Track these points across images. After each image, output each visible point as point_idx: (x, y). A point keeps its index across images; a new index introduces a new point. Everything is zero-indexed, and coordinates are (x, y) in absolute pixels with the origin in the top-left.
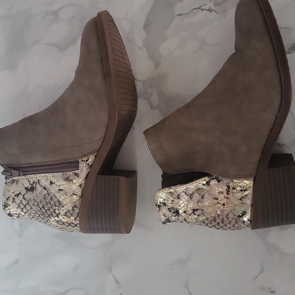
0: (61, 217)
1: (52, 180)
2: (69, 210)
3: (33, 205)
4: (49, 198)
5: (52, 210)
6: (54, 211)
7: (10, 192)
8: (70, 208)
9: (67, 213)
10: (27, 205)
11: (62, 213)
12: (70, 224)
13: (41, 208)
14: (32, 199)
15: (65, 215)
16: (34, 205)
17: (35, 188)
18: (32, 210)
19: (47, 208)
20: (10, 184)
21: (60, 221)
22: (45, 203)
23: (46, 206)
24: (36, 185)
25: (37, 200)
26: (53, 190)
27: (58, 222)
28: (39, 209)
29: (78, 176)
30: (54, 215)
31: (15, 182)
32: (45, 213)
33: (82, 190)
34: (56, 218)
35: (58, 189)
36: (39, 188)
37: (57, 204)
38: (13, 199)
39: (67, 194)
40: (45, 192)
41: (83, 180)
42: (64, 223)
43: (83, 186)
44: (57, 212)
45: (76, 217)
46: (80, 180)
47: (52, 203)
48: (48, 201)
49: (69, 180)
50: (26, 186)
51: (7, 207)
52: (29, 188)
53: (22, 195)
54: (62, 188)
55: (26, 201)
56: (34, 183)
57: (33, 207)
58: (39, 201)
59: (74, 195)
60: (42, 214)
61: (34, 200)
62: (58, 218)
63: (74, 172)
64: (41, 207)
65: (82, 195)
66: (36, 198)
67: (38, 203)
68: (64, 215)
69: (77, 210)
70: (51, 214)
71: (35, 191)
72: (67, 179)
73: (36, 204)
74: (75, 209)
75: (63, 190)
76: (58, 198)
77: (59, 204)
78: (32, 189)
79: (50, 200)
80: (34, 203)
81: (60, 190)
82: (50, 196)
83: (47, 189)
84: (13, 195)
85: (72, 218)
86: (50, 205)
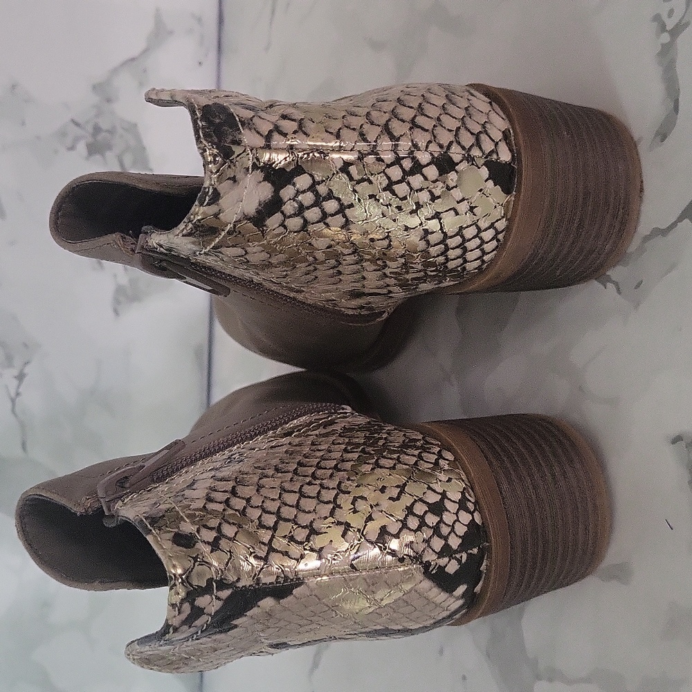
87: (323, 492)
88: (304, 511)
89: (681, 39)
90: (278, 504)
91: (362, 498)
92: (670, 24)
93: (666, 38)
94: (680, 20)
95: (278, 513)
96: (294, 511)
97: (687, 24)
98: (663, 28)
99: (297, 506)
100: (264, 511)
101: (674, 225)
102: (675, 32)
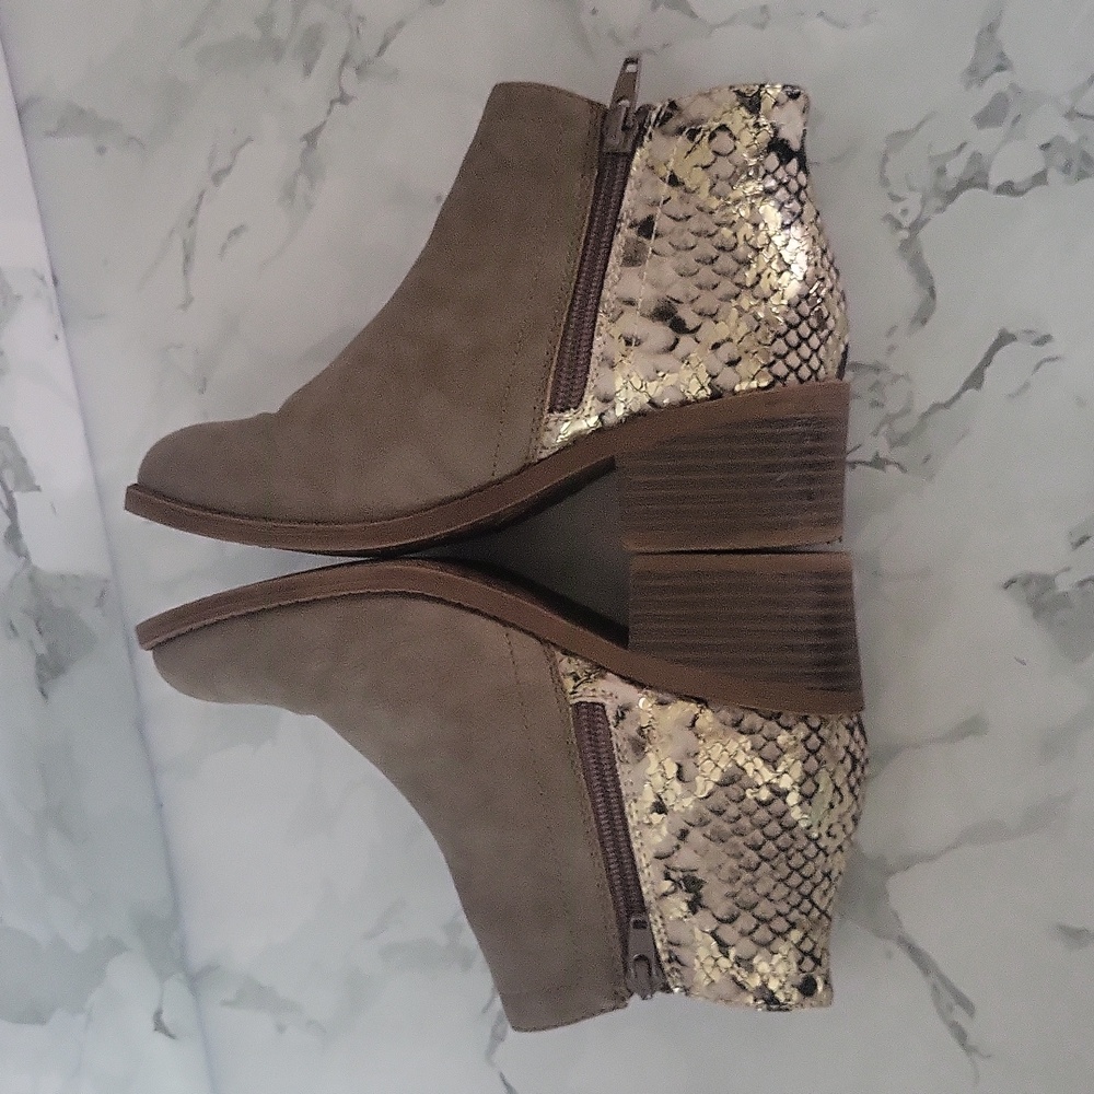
0: (785, 783)
1: (649, 805)
2: (752, 749)
3: (754, 889)
4: (716, 821)
5: (762, 815)
6: (763, 804)
7: (716, 976)
8: (745, 741)
9: (764, 755)
10: (758, 911)
11: (768, 775)
12: (813, 752)
13: (761, 857)
14: (728, 889)
15: (772, 763)
16: (752, 884)
17: (686, 874)
18: (774, 896)
19: (757, 832)
20: (685, 972)
21: (800, 785)
22: (739, 840)
23: (749, 837)
24: (674, 870)
25: (732, 870)
26: (683, 803)
27: (807, 798)
28: (765, 866)
29: (627, 709)
30: (778, 806)
31: (677, 951)
32: (780, 842)
33: (681, 699)
34: (793, 799)
35: (676, 785)
36: (685, 858)
37: (734, 791)
38: (739, 966)
39: (692, 750)
40: (695, 835)
41: (646, 693)
42: (806, 773)
43: (667, 697)
44: (765, 794)
45: (780, 725)
46: (643, 703)
47: (733, 810)
48: (727, 828)
49: (642, 739)
50: (684, 907)
51: (772, 993)
52: (689, 897)
53: (717, 928)
54: (672, 770)
55: (738, 915)
56: (667, 877)
57: (761, 889)
58: (733, 863)
59: (693, 725)
60: (783, 855)
61: (730, 881)
62: (788, 792)
63: (612, 720)
64: (757, 859)
65: (699, 701)
66: (725, 873)
67: (740, 867)
68: (776, 769)
69: (751, 720)
70: (777, 817)
71: (699, 876)
72: (639, 746)
73: (747, 876)
74: (746, 724)
75: (679, 766)
76: (710, 786)
77: (735, 786)
78: (691, 885)
79: (724, 817)
80: (745, 884)
81: (680, 776)
82: (710, 816)
83: (684, 826)
84: (724, 963)
85: (783, 738)
86: (745, 822)
87: (806, 852)
88: (811, 876)
89: (923, 234)
90: (795, 893)
91: (830, 827)
92: (907, 221)
93: (905, 234)
94: (920, 216)
95: (804, 897)
96: (808, 882)
97: (927, 220)
98: (899, 226)
99: (805, 878)
100: (797, 906)
101: (958, 396)
102: (916, 227)
